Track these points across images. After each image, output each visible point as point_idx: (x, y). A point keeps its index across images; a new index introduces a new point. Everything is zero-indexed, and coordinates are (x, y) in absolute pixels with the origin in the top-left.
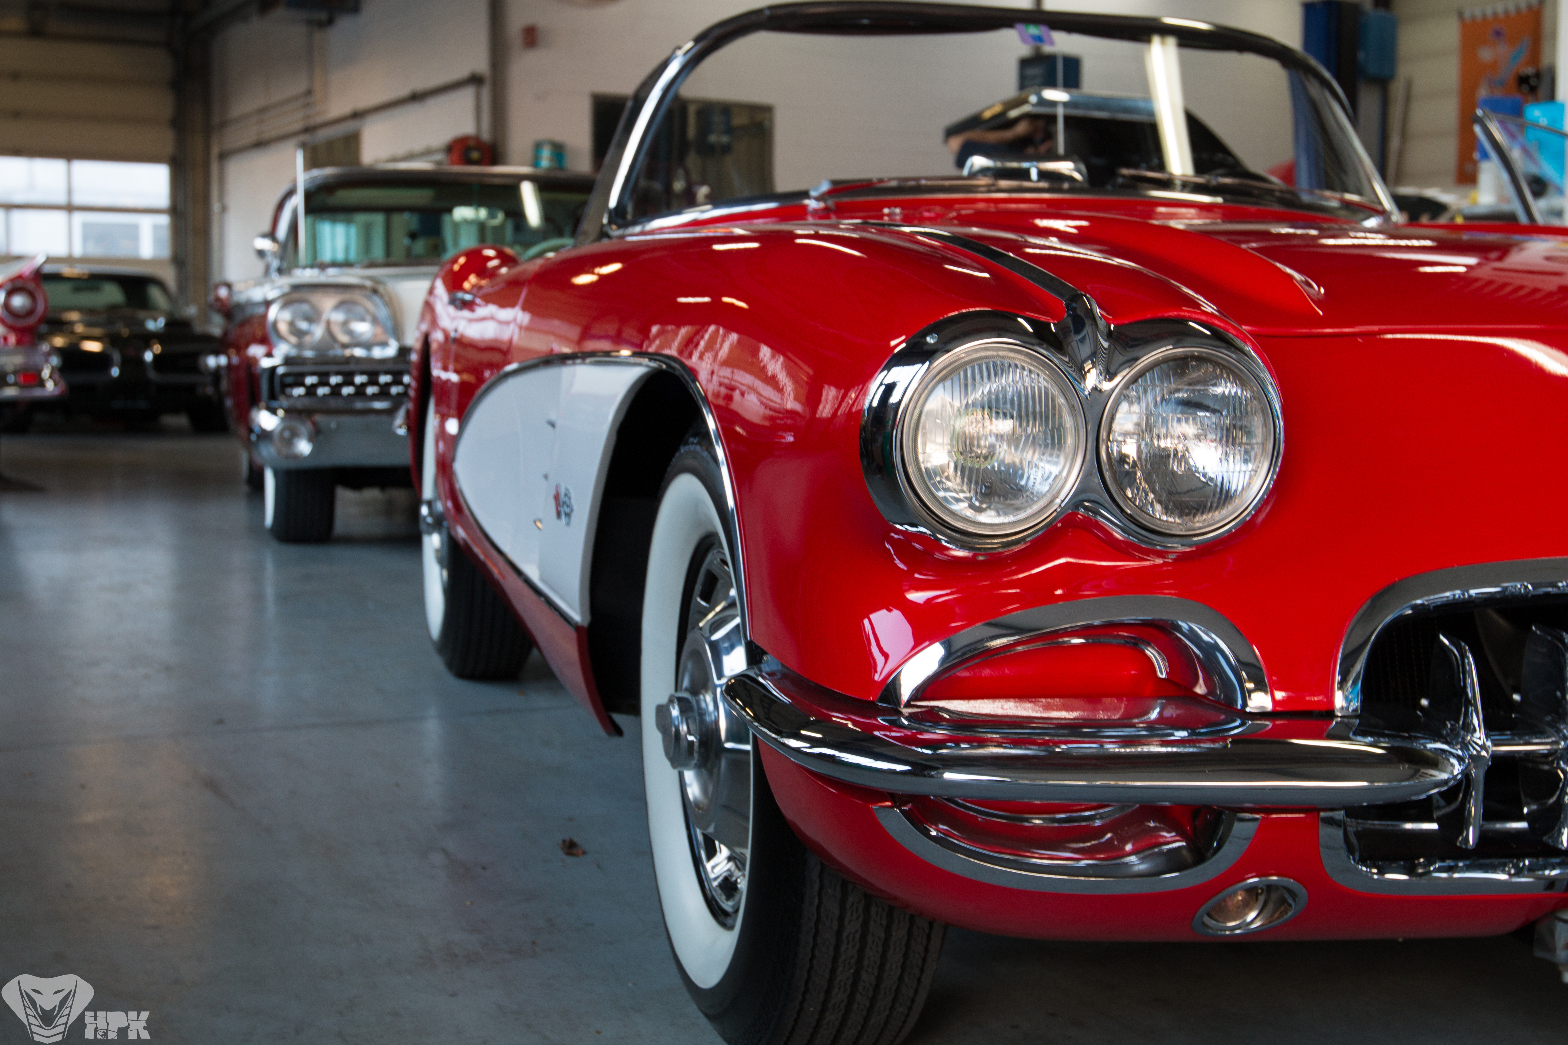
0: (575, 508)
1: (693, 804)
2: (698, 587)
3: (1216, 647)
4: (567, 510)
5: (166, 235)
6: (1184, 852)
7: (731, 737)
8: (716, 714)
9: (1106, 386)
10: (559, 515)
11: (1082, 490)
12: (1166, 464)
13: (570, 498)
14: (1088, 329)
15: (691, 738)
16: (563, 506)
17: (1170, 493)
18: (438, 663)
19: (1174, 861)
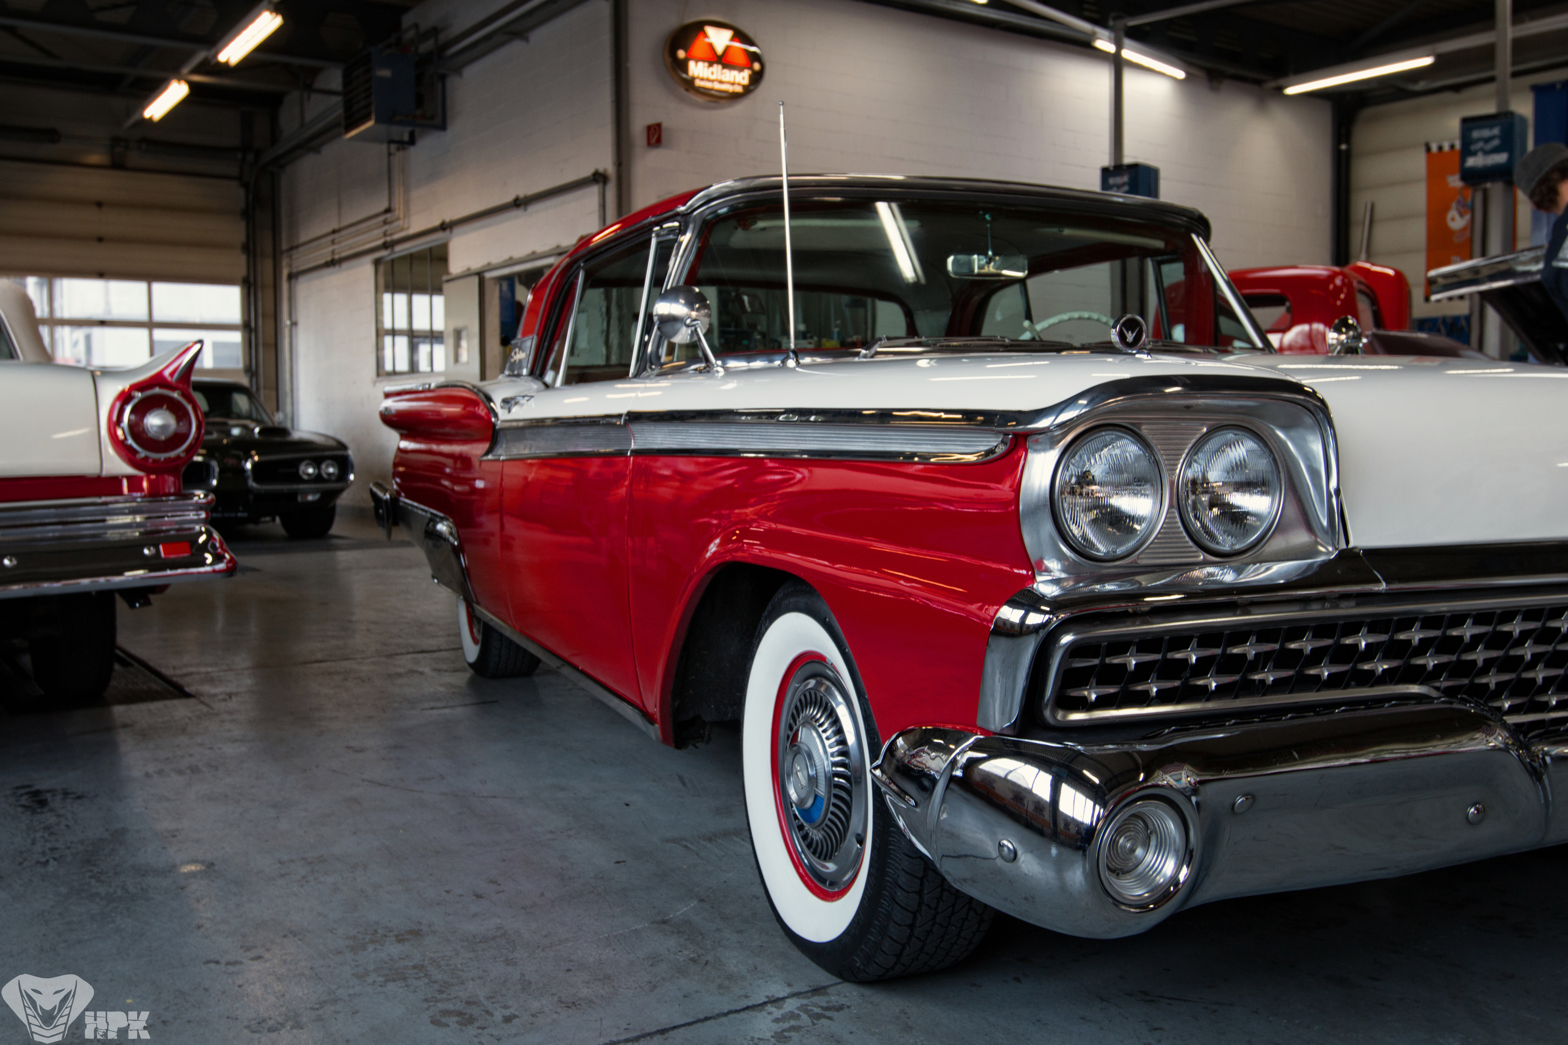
5: (238, 348)
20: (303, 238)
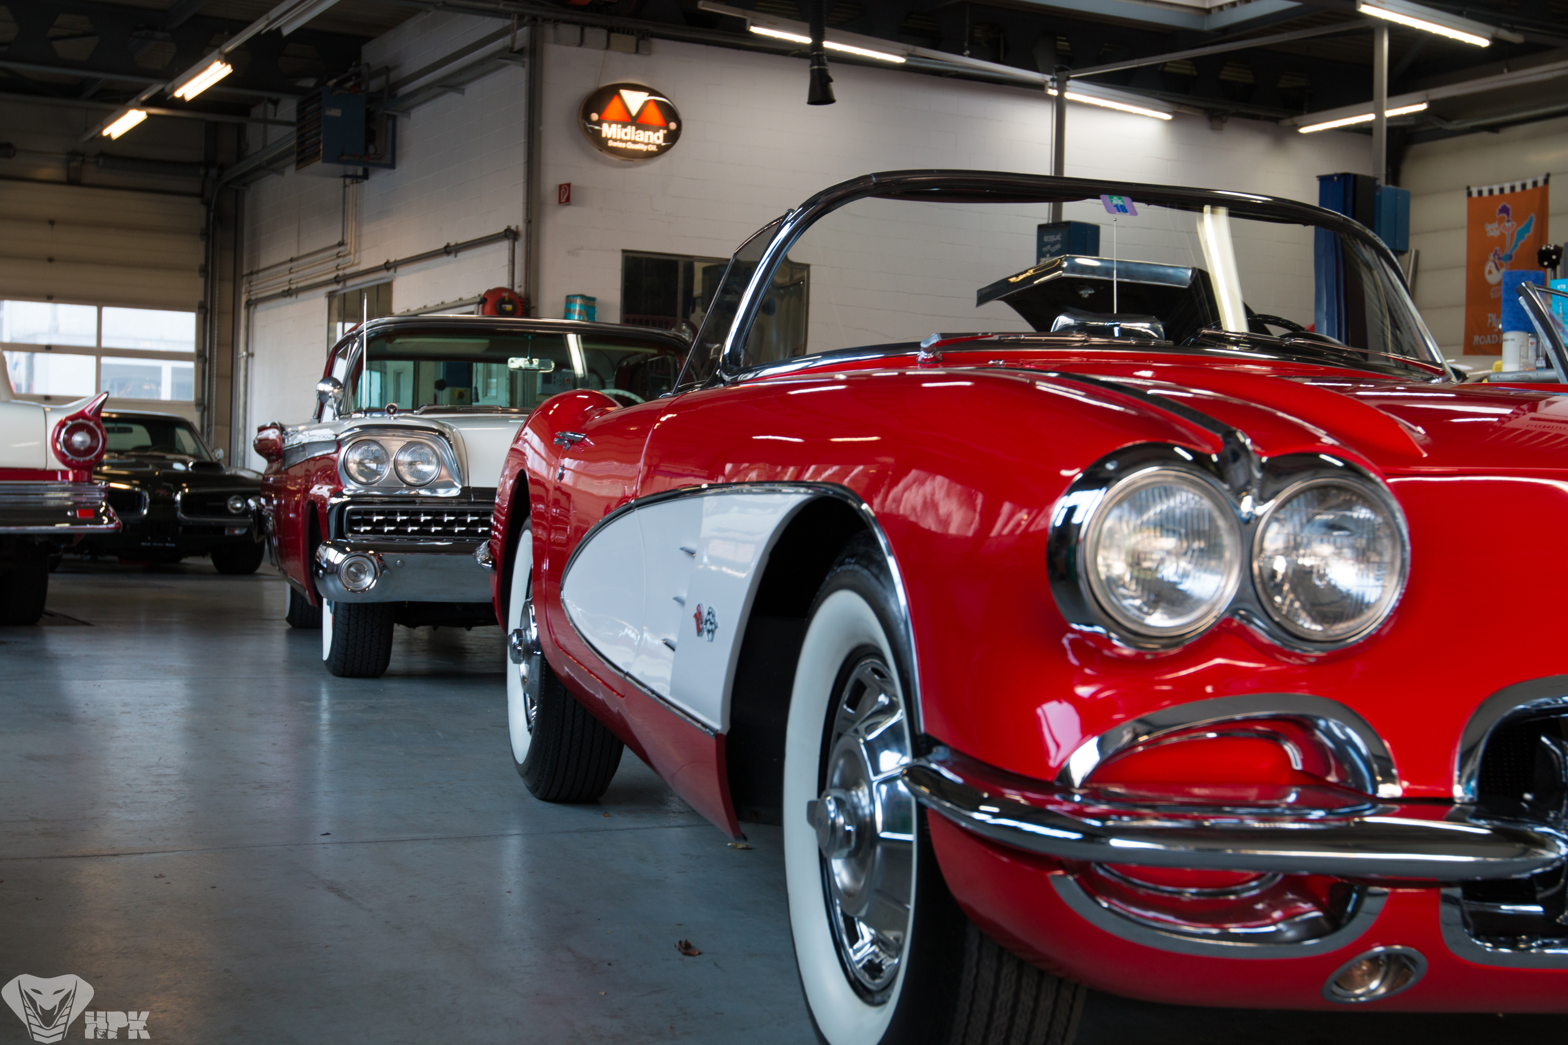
0: (719, 625)
1: (842, 892)
2: (846, 695)
3: (1350, 742)
4: (709, 626)
5: (190, 380)
6: (1323, 921)
7: (887, 827)
8: (872, 808)
9: (1260, 510)
10: (700, 631)
11: (1238, 599)
12: (1310, 579)
13: (713, 616)
14: (1243, 460)
15: (848, 828)
16: (706, 624)
17: (1313, 605)
18: (521, 785)
19: (1313, 929)
20: (263, 265)
